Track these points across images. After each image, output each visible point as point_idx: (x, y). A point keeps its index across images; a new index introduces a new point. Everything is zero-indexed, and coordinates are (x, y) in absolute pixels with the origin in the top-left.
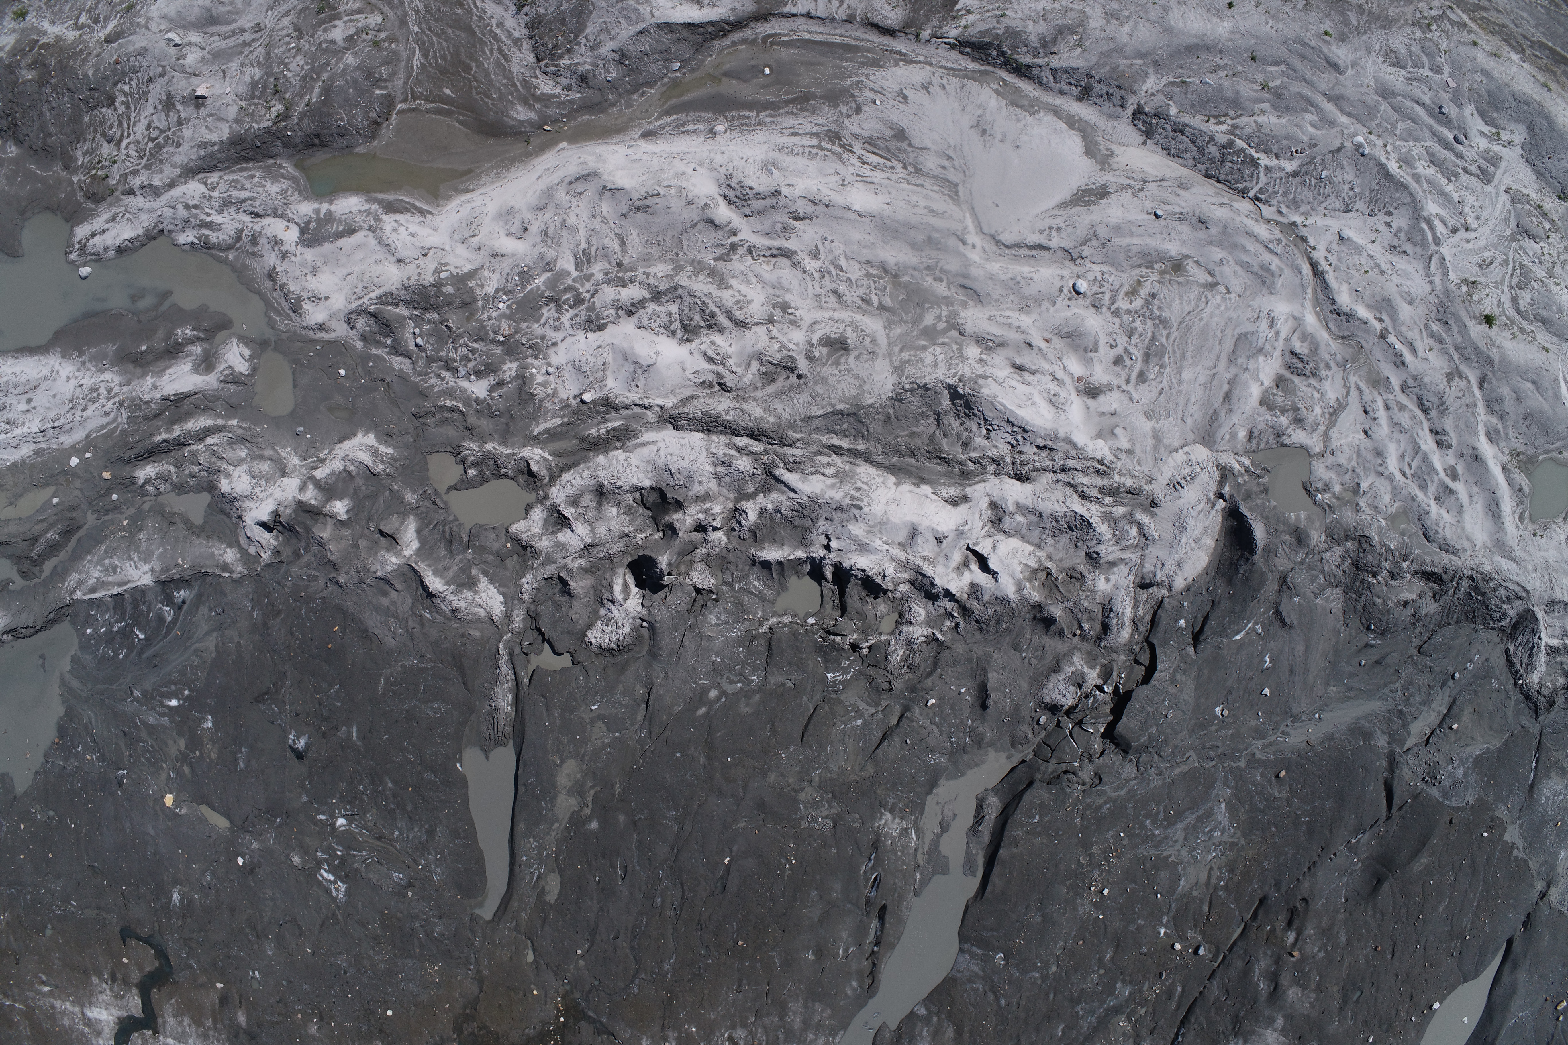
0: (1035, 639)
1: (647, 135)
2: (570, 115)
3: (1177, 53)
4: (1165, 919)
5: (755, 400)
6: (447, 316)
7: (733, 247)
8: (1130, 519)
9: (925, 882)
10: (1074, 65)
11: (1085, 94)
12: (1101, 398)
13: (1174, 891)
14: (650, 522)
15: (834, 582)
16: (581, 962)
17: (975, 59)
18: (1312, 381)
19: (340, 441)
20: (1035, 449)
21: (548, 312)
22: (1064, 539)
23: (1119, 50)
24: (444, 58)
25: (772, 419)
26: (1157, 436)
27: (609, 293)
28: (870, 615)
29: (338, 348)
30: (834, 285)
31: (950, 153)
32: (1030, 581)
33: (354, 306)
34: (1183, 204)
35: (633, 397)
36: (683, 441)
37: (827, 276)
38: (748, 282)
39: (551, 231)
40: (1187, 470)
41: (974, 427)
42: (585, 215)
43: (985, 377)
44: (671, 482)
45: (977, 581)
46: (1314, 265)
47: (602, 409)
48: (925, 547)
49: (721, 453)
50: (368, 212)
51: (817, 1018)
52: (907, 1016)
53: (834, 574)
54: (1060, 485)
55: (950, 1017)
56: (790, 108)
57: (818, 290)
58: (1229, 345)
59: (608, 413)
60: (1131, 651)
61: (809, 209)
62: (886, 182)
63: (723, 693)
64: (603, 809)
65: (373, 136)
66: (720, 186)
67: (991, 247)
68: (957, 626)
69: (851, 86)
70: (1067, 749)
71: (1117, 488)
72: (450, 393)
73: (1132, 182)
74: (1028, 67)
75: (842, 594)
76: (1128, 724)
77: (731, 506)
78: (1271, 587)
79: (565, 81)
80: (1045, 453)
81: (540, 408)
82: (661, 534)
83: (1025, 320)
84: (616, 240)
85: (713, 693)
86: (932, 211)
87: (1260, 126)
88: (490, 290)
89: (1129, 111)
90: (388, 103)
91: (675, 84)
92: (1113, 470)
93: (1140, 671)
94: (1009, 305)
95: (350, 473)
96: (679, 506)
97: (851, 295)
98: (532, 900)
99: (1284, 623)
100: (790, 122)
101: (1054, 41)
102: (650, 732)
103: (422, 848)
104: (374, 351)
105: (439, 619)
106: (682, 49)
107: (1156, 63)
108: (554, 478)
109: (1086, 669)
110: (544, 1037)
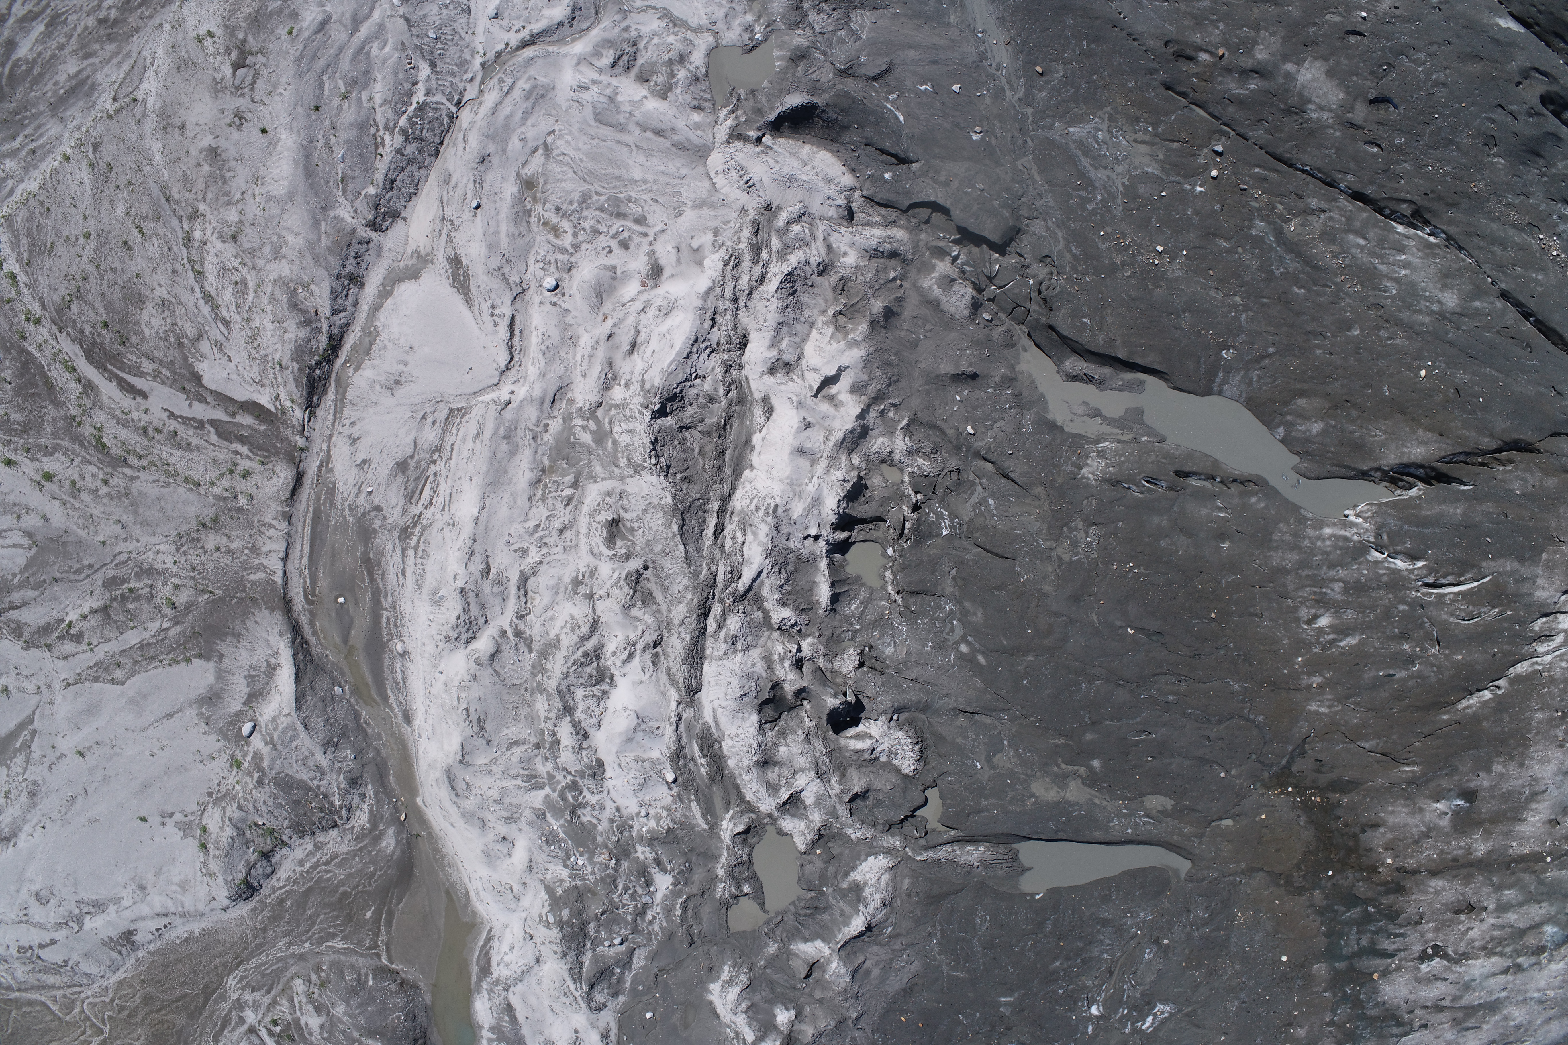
0: (906, 325)
1: (408, 718)
2: (390, 794)
3: (314, 187)
4: (1187, 187)
5: (670, 611)
6: (592, 915)
7: (518, 634)
8: (784, 232)
9: (1151, 432)
10: (328, 292)
11: (357, 280)
12: (662, 262)
13: (1159, 178)
14: (793, 714)
15: (851, 529)
16: (1233, 772)
17: (325, 392)
18: (641, 45)
19: (717, 1016)
20: (715, 329)
21: (586, 816)
22: (805, 298)
23: (312, 246)
24: (336, 917)
25: (689, 595)
26: (700, 204)
27: (566, 757)
28: (885, 493)
29: (625, 1019)
30: (555, 533)
31: (419, 416)
32: (847, 334)
33: (583, 1005)
34: (465, 180)
35: (669, 732)
36: (713, 683)
37: (545, 540)
38: (552, 618)
39: (506, 814)
40: (733, 173)
41: (694, 391)
42: (488, 781)
43: (643, 382)
44: (753, 694)
45: (848, 387)
46: (525, 44)
47: (682, 762)
48: (815, 439)
49: (724, 646)
50: (490, 991)
51: (1287, 537)
52: (1286, 446)
53: (843, 530)
54: (751, 304)
55: (1286, 403)
56: (377, 576)
57: (559, 549)
58: (605, 131)
59: (685, 757)
60: (917, 227)
61: (478, 559)
62: (449, 481)
63: (963, 639)
64: (1080, 755)
65: (415, 986)
66: (457, 648)
67: (512, 375)
69: (354, 516)
70: (1016, 291)
71: (753, 245)
72: (668, 911)
73: (445, 232)
74: (331, 338)
75: (863, 521)
76: (990, 230)
77: (776, 634)
78: (850, 85)
79: (356, 800)
80: (719, 319)
81: (681, 823)
82: (805, 702)
83: (585, 340)
84: (513, 750)
85: (964, 648)
86: (478, 434)
87: (385, 102)
88: (565, 873)
89: (373, 235)
90: (381, 972)
91: (355, 691)
92: (734, 250)
93: (937, 217)
94: (570, 356)
95: (749, 1007)
96: (776, 685)
97: (564, 515)
98: (1171, 822)
99: (887, 72)
100: (391, 578)
101: (304, 312)
102: (1002, 710)
103: (1120, 931)
104: (628, 985)
105: (892, 919)
106: (322, 684)
107: (324, 209)
108: (751, 808)
109: (936, 274)
110: (1307, 807)
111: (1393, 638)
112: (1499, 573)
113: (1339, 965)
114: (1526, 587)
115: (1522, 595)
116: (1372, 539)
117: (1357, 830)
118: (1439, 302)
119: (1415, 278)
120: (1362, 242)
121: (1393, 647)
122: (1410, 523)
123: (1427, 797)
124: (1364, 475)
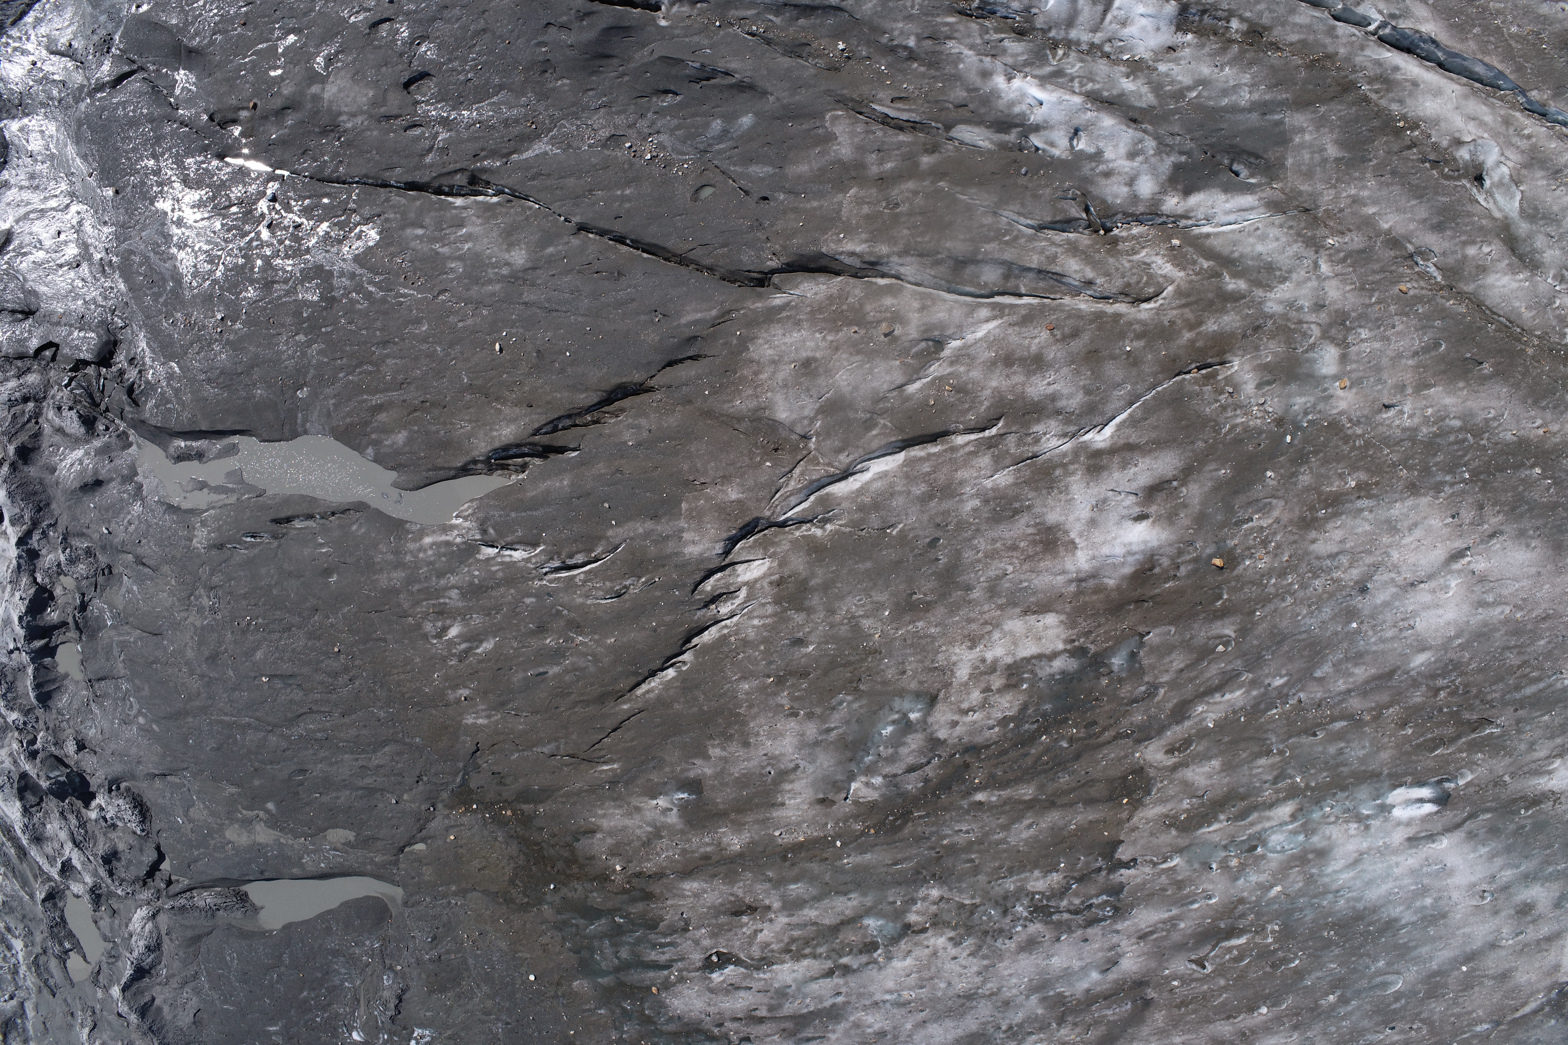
15: (49, 636)
16: (405, 797)
44: (8, 786)
51: (390, 557)
52: (380, 463)
55: (367, 423)
60: (46, 367)
63: (139, 713)
64: (255, 800)
68: (50, 525)
85: (141, 720)
96: (25, 776)
98: (360, 853)
103: (352, 960)
105: (164, 962)
110: (499, 821)
111: (532, 633)
112: (632, 539)
113: (604, 981)
114: (671, 547)
115: (669, 557)
116: (478, 537)
117: (569, 839)
118: (507, 264)
119: (478, 248)
120: (420, 232)
121: (534, 643)
122: (516, 510)
123: (639, 795)
124: (465, 471)
